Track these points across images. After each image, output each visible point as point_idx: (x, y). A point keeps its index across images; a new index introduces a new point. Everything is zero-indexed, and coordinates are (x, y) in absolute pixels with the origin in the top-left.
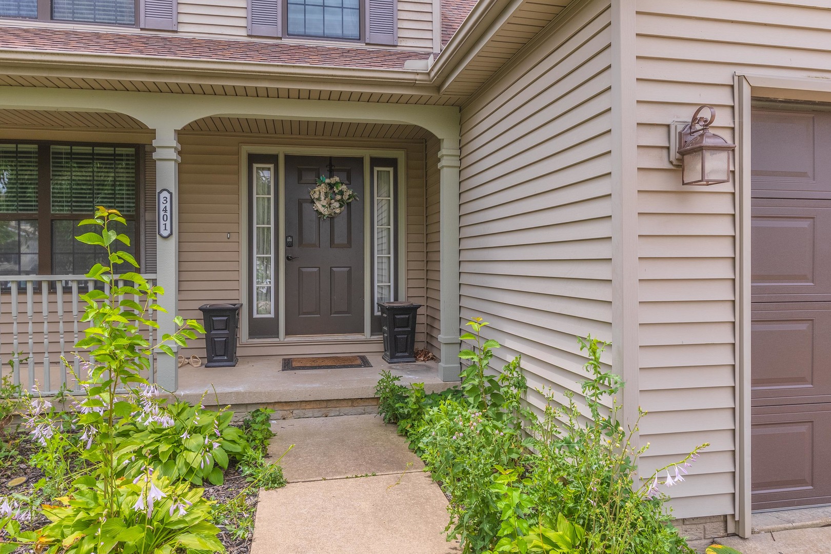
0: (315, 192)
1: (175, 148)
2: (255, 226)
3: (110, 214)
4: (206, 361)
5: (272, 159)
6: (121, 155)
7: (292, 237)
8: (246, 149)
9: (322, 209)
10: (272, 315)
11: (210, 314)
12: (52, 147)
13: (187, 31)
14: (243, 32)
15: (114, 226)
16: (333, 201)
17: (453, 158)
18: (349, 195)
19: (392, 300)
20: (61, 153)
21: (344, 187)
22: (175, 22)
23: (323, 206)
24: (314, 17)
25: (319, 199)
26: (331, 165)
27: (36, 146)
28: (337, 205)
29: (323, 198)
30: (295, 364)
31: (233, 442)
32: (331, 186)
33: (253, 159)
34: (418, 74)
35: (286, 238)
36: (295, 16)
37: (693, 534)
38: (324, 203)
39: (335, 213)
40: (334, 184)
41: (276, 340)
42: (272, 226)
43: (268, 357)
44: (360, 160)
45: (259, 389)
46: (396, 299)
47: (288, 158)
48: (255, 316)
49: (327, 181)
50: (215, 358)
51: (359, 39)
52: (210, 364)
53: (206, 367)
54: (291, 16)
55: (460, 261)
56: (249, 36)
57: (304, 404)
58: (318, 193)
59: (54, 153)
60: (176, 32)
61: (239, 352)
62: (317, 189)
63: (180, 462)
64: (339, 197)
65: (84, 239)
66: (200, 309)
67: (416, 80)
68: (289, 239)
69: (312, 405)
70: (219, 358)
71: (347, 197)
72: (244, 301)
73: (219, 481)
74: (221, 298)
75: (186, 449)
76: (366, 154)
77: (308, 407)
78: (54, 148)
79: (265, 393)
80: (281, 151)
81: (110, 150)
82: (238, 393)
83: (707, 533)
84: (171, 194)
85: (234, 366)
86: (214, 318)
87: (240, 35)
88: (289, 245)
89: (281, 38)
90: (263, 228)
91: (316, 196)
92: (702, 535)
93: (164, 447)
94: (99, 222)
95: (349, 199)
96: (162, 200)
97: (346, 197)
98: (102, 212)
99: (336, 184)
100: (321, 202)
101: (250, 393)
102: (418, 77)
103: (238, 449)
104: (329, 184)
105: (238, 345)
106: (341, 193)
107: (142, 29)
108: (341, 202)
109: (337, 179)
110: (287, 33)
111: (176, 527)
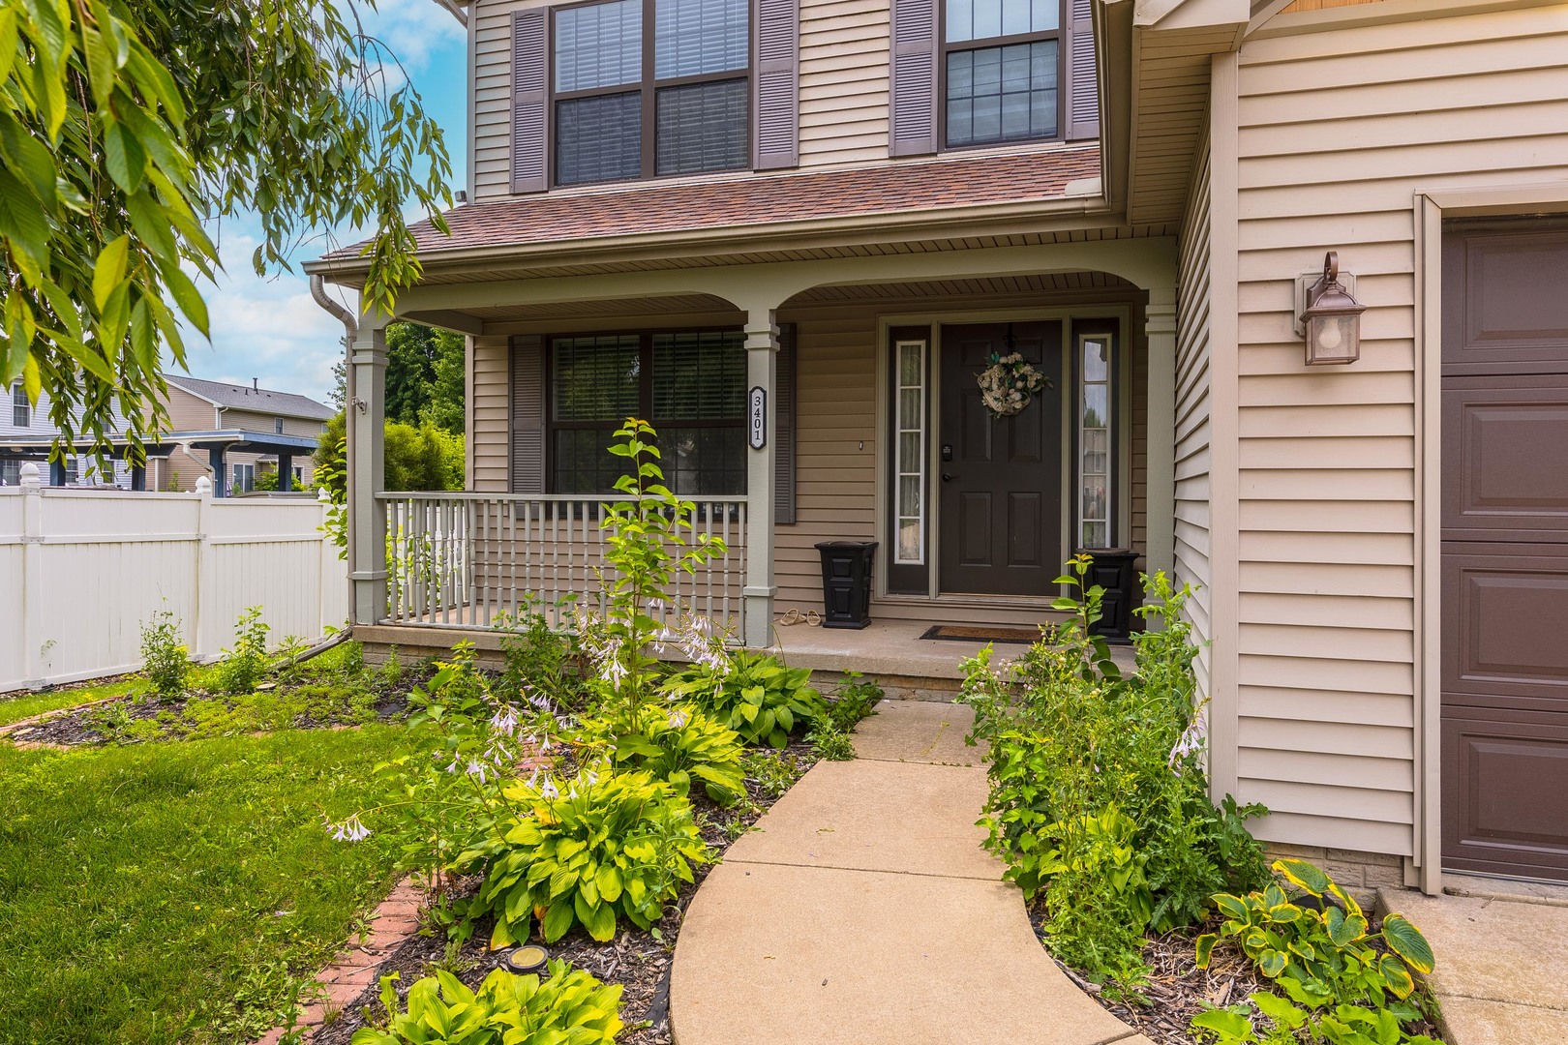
0: (984, 379)
1: (771, 333)
2: (898, 431)
3: (639, 425)
4: (824, 620)
5: (923, 332)
6: (730, 341)
7: (951, 447)
8: (886, 321)
9: (994, 405)
10: (921, 562)
11: (830, 554)
12: (654, 336)
13: (815, 163)
14: (884, 154)
15: (643, 437)
16: (1012, 391)
17: (1165, 318)
18: (1037, 381)
19: (1108, 545)
20: (664, 344)
21: (1027, 369)
22: (795, 155)
23: (996, 399)
24: (987, 113)
25: (989, 389)
26: (1009, 336)
27: (637, 336)
28: (1017, 396)
29: (995, 387)
30: (942, 633)
31: (803, 703)
32: (1008, 368)
33: (897, 333)
34: (1086, 199)
35: (942, 447)
36: (959, 116)
37: (1342, 876)
38: (997, 393)
39: (1014, 409)
40: (1013, 365)
41: (926, 597)
42: (922, 431)
43: (914, 623)
44: (1057, 324)
45: (871, 655)
46: (1114, 542)
47: (947, 330)
48: (897, 561)
49: (1003, 360)
50: (836, 616)
51: (1057, 134)
52: (829, 624)
53: (825, 626)
54: (951, 117)
55: (1176, 482)
56: (891, 158)
57: (929, 683)
58: (988, 379)
59: (657, 344)
60: (797, 168)
61: (873, 612)
62: (986, 374)
63: (735, 713)
64: (1020, 384)
65: (614, 450)
66: (817, 547)
67: (1084, 209)
68: (947, 450)
69: (942, 685)
70: (841, 616)
71: (1033, 384)
72: (881, 538)
73: (780, 746)
74: (850, 533)
75: (745, 701)
76: (1065, 314)
77: (936, 687)
78: (657, 337)
79: (876, 660)
80: (934, 320)
81: (716, 336)
82: (841, 658)
83: (1368, 878)
84: (765, 392)
85: (860, 629)
86: (835, 560)
87: (879, 159)
88: (945, 459)
89: (935, 154)
90: (911, 434)
91: (985, 384)
92: (1360, 881)
93: (719, 694)
94: (631, 433)
95: (1035, 387)
96: (754, 401)
97: (1031, 384)
98: (633, 423)
99: (1016, 364)
100: (993, 394)
101: (857, 658)
102: (1087, 204)
103: (807, 712)
104: (1005, 365)
105: (871, 602)
106: (1024, 378)
107: (756, 171)
108: (1024, 391)
109: (1017, 356)
110: (945, 145)
111: (697, 759)
